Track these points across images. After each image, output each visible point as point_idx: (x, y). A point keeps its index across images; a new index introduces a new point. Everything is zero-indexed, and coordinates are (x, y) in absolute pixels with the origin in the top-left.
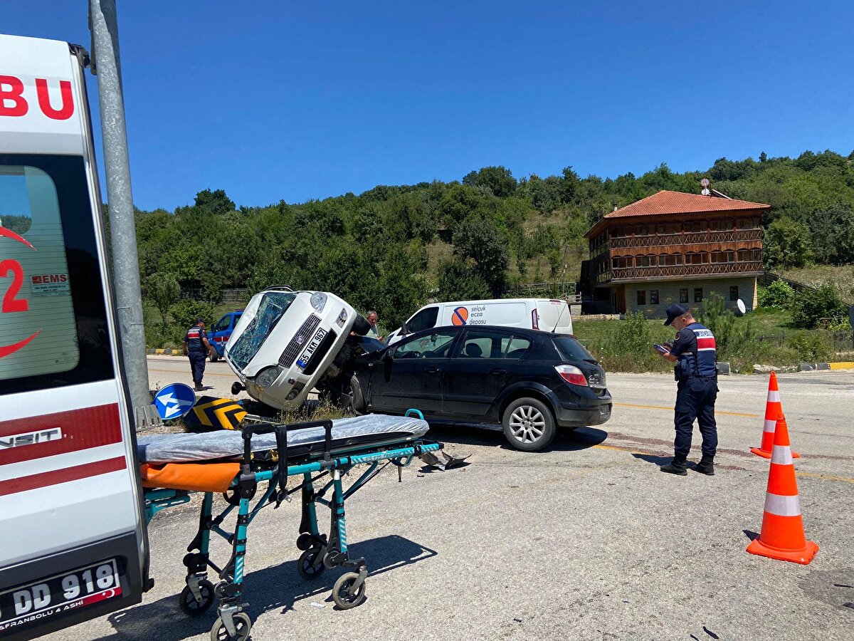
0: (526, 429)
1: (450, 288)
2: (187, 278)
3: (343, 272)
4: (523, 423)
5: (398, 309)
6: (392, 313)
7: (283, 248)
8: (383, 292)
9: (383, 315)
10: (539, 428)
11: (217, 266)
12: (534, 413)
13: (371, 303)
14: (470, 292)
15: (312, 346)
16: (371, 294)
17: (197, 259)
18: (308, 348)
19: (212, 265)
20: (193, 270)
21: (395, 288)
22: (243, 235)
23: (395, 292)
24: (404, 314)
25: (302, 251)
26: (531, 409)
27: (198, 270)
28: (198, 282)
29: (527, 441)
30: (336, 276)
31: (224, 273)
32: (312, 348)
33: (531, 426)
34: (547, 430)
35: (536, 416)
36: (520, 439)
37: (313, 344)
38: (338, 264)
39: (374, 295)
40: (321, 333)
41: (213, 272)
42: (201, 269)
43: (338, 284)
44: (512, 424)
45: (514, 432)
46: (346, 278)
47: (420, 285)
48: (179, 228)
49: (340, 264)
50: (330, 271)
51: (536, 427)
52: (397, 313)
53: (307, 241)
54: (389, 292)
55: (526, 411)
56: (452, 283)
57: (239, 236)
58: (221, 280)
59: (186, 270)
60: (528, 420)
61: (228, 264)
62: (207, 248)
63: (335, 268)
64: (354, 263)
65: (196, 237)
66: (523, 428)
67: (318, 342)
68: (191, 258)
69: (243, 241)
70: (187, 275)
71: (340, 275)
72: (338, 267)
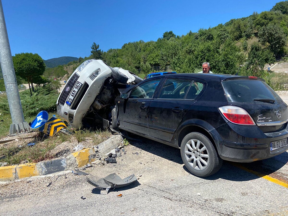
0: (196, 158)
1: (253, 56)
2: (155, 63)
3: (204, 55)
4: (194, 153)
5: (227, 68)
6: (225, 69)
7: (187, 48)
8: (221, 61)
9: (221, 71)
10: (205, 159)
11: (165, 58)
12: (201, 146)
13: (215, 66)
14: (263, 57)
15: (74, 93)
16: (215, 62)
17: (158, 56)
18: (71, 94)
19: (163, 57)
20: (157, 60)
21: (226, 59)
22: (173, 46)
23: (226, 61)
24: (230, 70)
25: (194, 48)
26: (199, 143)
27: (159, 60)
28: (159, 64)
29: (197, 167)
30: (201, 56)
31: (167, 60)
32: (73, 94)
33: (199, 156)
34: (211, 163)
35: (203, 149)
36: (192, 164)
37: (74, 91)
38: (202, 52)
39: (217, 63)
40: (78, 85)
41: (163, 60)
42: (159, 59)
43: (202, 60)
44: (187, 152)
45: (188, 158)
46: (205, 57)
47: (241, 56)
48: (154, 46)
49: (203, 51)
50: (199, 55)
51: (203, 158)
52: (227, 69)
53: (196, 45)
54: (223, 61)
55: (196, 143)
56: (254, 54)
57: (172, 46)
58: (166, 62)
59: (155, 60)
60: (197, 151)
61: (169, 57)
62: (161, 52)
63: (201, 53)
64: (209, 50)
65: (159, 48)
66: (193, 157)
67: (76, 90)
68: (156, 56)
69: (173, 47)
70: (155, 62)
71: (203, 56)
72: (202, 53)
